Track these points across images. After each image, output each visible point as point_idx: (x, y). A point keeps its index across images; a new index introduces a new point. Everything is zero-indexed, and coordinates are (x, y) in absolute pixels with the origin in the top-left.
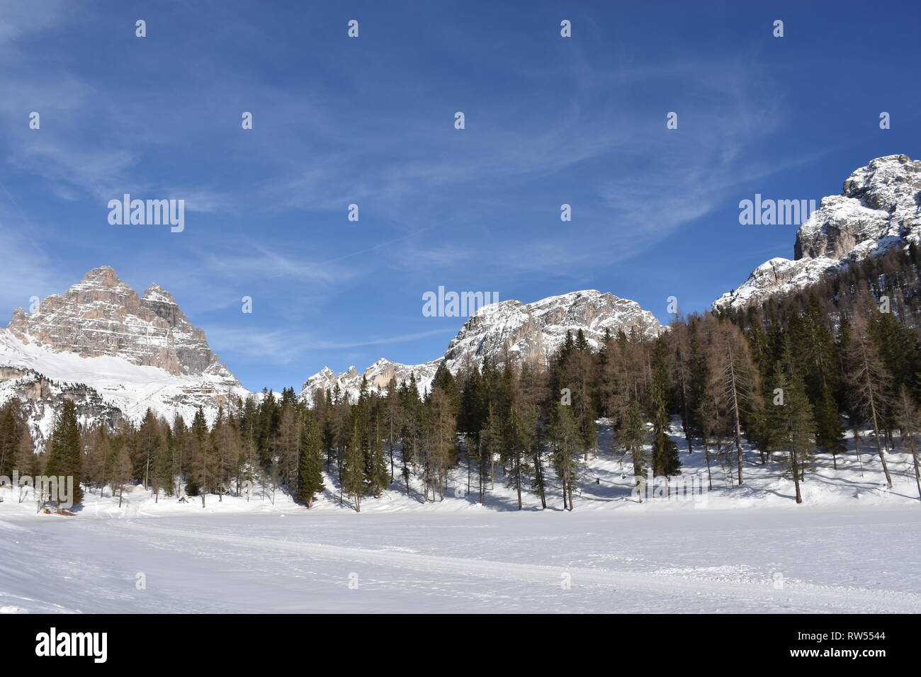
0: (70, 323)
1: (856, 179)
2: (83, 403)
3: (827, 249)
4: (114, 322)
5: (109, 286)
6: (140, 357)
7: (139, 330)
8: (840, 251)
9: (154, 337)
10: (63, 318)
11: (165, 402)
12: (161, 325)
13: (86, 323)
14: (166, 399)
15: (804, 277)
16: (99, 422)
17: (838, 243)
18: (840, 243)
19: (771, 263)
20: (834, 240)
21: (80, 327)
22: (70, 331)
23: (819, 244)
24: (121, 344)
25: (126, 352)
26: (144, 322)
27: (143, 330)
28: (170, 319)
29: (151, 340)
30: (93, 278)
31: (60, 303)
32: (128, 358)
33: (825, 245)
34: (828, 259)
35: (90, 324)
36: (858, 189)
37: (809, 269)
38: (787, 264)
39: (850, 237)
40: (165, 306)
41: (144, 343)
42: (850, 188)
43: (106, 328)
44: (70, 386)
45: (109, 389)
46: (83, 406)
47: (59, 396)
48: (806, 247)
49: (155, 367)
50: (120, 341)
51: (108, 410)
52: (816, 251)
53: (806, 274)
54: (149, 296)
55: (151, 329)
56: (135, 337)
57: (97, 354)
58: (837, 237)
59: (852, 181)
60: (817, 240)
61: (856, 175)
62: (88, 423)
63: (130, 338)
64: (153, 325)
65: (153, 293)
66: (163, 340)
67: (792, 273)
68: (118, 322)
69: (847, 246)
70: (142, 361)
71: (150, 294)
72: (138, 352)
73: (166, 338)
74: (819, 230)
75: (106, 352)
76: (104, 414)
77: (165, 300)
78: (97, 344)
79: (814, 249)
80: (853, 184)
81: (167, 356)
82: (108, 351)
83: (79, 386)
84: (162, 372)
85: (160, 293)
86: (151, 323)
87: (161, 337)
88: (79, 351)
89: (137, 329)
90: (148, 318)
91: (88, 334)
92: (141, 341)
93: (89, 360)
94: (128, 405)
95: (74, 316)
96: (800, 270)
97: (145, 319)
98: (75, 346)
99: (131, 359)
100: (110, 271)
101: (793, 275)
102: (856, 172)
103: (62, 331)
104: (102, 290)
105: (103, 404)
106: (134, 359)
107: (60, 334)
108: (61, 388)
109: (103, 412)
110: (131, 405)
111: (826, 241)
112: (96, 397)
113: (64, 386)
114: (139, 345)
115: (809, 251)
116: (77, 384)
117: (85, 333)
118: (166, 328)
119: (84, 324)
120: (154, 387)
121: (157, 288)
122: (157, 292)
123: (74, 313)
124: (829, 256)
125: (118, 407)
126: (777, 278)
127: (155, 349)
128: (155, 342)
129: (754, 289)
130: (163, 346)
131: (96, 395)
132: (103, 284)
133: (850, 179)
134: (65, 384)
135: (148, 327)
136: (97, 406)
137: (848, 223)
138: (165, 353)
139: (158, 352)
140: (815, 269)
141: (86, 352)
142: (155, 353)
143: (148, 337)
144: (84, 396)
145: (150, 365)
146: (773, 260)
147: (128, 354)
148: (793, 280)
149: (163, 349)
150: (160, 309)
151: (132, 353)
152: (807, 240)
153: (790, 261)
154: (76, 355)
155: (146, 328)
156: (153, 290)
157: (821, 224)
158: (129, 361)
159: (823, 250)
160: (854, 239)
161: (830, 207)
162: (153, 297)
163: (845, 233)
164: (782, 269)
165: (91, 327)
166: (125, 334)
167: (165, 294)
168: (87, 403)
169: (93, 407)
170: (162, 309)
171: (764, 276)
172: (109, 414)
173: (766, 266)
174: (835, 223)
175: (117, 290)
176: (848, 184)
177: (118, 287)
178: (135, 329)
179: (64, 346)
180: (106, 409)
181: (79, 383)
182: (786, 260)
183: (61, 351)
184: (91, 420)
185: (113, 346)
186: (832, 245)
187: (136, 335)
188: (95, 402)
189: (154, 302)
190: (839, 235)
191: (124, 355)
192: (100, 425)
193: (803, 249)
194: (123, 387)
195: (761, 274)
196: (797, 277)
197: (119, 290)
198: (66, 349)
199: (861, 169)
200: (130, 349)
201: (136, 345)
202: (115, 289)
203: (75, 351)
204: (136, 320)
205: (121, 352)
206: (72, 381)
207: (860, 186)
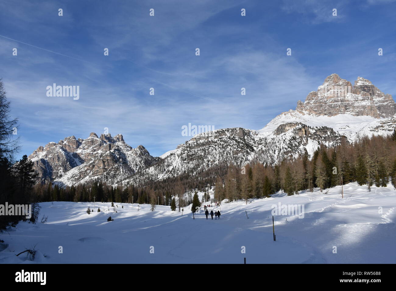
0: (321, 102)
2: (327, 135)
4: (341, 98)
5: (337, 83)
6: (357, 112)
7: (354, 99)
9: (362, 101)
10: (318, 101)
11: (371, 131)
12: (365, 95)
13: (328, 101)
14: (371, 129)
16: (335, 144)
21: (326, 103)
22: (322, 106)
24: (346, 108)
25: (349, 111)
26: (357, 95)
27: (356, 99)
28: (370, 92)
29: (361, 103)
30: (329, 80)
31: (315, 95)
32: (351, 114)
35: (330, 101)
40: (366, 86)
41: (358, 105)
43: (338, 101)
44: (319, 128)
45: (342, 129)
46: (326, 137)
47: (315, 133)
49: (365, 116)
50: (346, 106)
51: (339, 138)
54: (357, 84)
55: (360, 98)
56: (353, 103)
57: (336, 114)
62: (330, 145)
63: (350, 104)
64: (361, 96)
65: (359, 82)
66: (367, 102)
68: (343, 98)
70: (358, 114)
71: (357, 82)
72: (355, 110)
73: (369, 100)
75: (340, 112)
76: (338, 140)
77: (366, 84)
78: (335, 110)
81: (371, 109)
82: (341, 112)
83: (323, 128)
84: (369, 117)
85: (363, 81)
86: (360, 95)
87: (366, 101)
88: (327, 114)
89: (353, 99)
90: (358, 93)
91: (330, 106)
92: (356, 104)
93: (333, 117)
94: (351, 135)
95: (322, 99)
97: (357, 94)
98: (325, 112)
99: (352, 114)
100: (336, 75)
103: (318, 107)
104: (333, 85)
105: (337, 135)
106: (354, 113)
107: (318, 108)
108: (315, 129)
109: (337, 139)
110: (353, 134)
112: (332, 132)
113: (316, 129)
114: (355, 106)
116: (322, 127)
117: (329, 106)
118: (368, 96)
119: (327, 102)
120: (365, 124)
121: (361, 79)
122: (361, 81)
123: (322, 98)
125: (346, 136)
127: (364, 107)
128: (364, 103)
130: (368, 105)
131: (332, 131)
132: (333, 82)
134: (317, 127)
135: (359, 97)
136: (334, 136)
138: (370, 108)
139: (366, 108)
141: (330, 114)
142: (364, 109)
143: (359, 102)
144: (326, 132)
145: (363, 115)
147: (351, 112)
149: (368, 106)
150: (364, 88)
151: (352, 111)
154: (326, 116)
155: (357, 98)
156: (359, 80)
158: (352, 115)
162: (360, 83)
165: (331, 102)
166: (348, 102)
167: (365, 81)
168: (328, 135)
169: (332, 137)
170: (366, 88)
172: (340, 139)
175: (340, 83)
177: (341, 82)
178: (352, 99)
179: (320, 113)
180: (338, 137)
181: (323, 126)
183: (319, 116)
184: (331, 143)
185: (342, 109)
187: (353, 102)
188: (333, 134)
189: (360, 86)
191: (349, 112)
192: (336, 145)
194: (348, 127)
197: (341, 83)
198: (321, 114)
200: (351, 109)
201: (354, 107)
202: (339, 83)
203: (325, 115)
204: (352, 95)
205: (347, 111)
206: (320, 126)
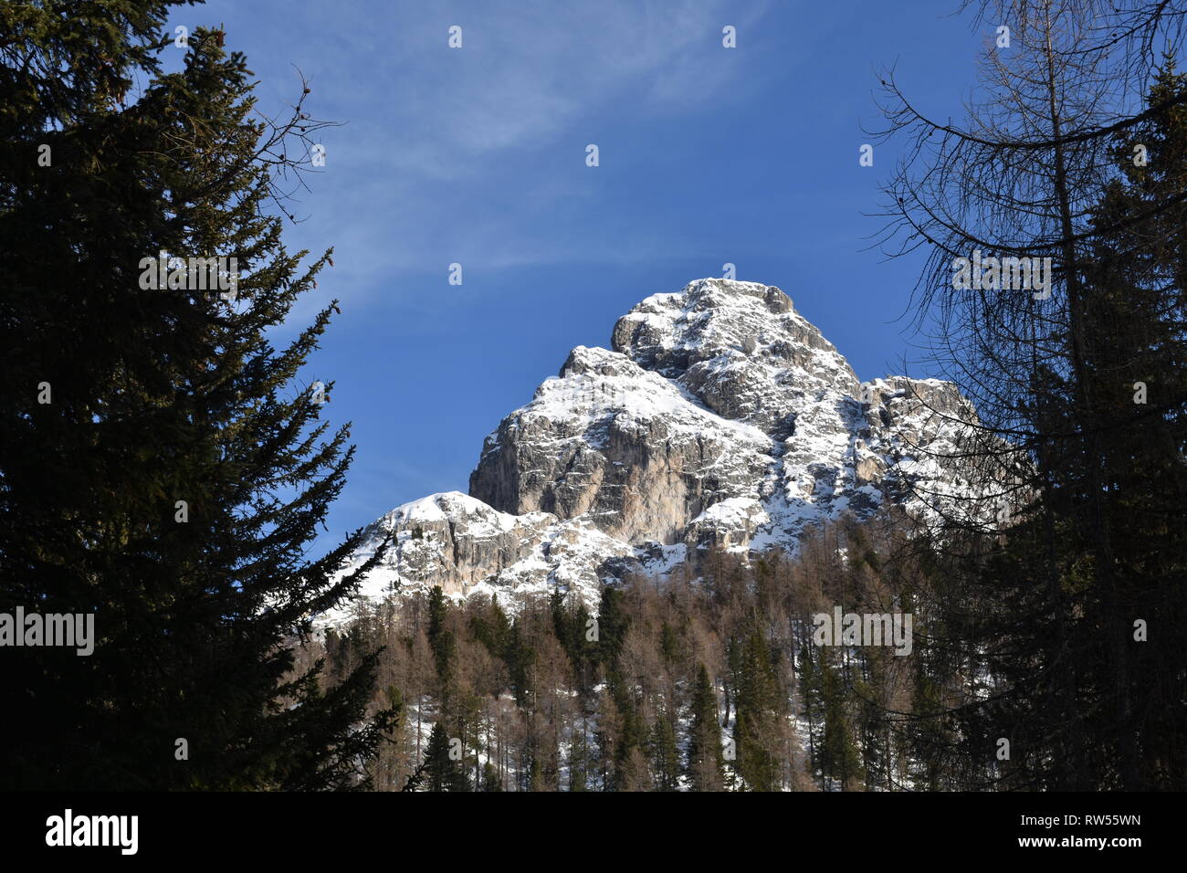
1: (654, 321)
3: (599, 501)
8: (638, 516)
15: (539, 573)
17: (634, 490)
18: (643, 489)
19: (443, 505)
20: (622, 479)
23: (576, 480)
33: (594, 489)
34: (597, 534)
36: (661, 350)
37: (556, 551)
38: (491, 517)
39: (674, 478)
42: (634, 342)
48: (533, 482)
52: (564, 501)
53: (544, 566)
58: (637, 469)
59: (642, 324)
60: (570, 466)
61: (652, 310)
67: (505, 552)
69: (662, 506)
74: (580, 438)
79: (557, 493)
80: (642, 331)
96: (525, 550)
101: (505, 559)
102: (649, 301)
111: (598, 475)
115: (539, 494)
124: (602, 523)
126: (457, 557)
129: (395, 576)
133: (636, 316)
137: (669, 435)
140: (571, 555)
146: (448, 496)
148: (505, 575)
152: (539, 460)
153: (498, 513)
157: (585, 420)
159: (586, 500)
160: (682, 488)
161: (601, 379)
163: (662, 463)
164: (476, 530)
171: (425, 541)
173: (425, 510)
174: (634, 425)
176: (629, 329)
182: (487, 507)
186: (615, 492)
190: (644, 464)
193: (522, 484)
195: (417, 533)
196: (518, 567)
199: (663, 297)
207: (667, 343)
